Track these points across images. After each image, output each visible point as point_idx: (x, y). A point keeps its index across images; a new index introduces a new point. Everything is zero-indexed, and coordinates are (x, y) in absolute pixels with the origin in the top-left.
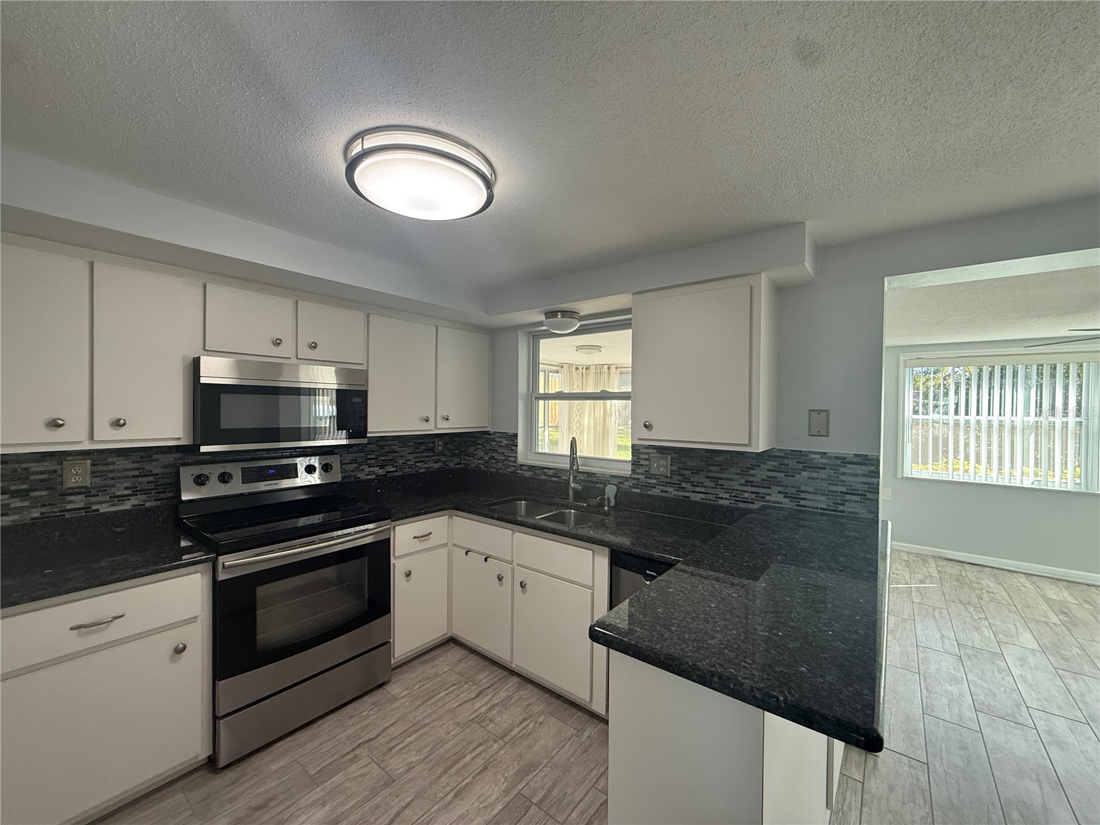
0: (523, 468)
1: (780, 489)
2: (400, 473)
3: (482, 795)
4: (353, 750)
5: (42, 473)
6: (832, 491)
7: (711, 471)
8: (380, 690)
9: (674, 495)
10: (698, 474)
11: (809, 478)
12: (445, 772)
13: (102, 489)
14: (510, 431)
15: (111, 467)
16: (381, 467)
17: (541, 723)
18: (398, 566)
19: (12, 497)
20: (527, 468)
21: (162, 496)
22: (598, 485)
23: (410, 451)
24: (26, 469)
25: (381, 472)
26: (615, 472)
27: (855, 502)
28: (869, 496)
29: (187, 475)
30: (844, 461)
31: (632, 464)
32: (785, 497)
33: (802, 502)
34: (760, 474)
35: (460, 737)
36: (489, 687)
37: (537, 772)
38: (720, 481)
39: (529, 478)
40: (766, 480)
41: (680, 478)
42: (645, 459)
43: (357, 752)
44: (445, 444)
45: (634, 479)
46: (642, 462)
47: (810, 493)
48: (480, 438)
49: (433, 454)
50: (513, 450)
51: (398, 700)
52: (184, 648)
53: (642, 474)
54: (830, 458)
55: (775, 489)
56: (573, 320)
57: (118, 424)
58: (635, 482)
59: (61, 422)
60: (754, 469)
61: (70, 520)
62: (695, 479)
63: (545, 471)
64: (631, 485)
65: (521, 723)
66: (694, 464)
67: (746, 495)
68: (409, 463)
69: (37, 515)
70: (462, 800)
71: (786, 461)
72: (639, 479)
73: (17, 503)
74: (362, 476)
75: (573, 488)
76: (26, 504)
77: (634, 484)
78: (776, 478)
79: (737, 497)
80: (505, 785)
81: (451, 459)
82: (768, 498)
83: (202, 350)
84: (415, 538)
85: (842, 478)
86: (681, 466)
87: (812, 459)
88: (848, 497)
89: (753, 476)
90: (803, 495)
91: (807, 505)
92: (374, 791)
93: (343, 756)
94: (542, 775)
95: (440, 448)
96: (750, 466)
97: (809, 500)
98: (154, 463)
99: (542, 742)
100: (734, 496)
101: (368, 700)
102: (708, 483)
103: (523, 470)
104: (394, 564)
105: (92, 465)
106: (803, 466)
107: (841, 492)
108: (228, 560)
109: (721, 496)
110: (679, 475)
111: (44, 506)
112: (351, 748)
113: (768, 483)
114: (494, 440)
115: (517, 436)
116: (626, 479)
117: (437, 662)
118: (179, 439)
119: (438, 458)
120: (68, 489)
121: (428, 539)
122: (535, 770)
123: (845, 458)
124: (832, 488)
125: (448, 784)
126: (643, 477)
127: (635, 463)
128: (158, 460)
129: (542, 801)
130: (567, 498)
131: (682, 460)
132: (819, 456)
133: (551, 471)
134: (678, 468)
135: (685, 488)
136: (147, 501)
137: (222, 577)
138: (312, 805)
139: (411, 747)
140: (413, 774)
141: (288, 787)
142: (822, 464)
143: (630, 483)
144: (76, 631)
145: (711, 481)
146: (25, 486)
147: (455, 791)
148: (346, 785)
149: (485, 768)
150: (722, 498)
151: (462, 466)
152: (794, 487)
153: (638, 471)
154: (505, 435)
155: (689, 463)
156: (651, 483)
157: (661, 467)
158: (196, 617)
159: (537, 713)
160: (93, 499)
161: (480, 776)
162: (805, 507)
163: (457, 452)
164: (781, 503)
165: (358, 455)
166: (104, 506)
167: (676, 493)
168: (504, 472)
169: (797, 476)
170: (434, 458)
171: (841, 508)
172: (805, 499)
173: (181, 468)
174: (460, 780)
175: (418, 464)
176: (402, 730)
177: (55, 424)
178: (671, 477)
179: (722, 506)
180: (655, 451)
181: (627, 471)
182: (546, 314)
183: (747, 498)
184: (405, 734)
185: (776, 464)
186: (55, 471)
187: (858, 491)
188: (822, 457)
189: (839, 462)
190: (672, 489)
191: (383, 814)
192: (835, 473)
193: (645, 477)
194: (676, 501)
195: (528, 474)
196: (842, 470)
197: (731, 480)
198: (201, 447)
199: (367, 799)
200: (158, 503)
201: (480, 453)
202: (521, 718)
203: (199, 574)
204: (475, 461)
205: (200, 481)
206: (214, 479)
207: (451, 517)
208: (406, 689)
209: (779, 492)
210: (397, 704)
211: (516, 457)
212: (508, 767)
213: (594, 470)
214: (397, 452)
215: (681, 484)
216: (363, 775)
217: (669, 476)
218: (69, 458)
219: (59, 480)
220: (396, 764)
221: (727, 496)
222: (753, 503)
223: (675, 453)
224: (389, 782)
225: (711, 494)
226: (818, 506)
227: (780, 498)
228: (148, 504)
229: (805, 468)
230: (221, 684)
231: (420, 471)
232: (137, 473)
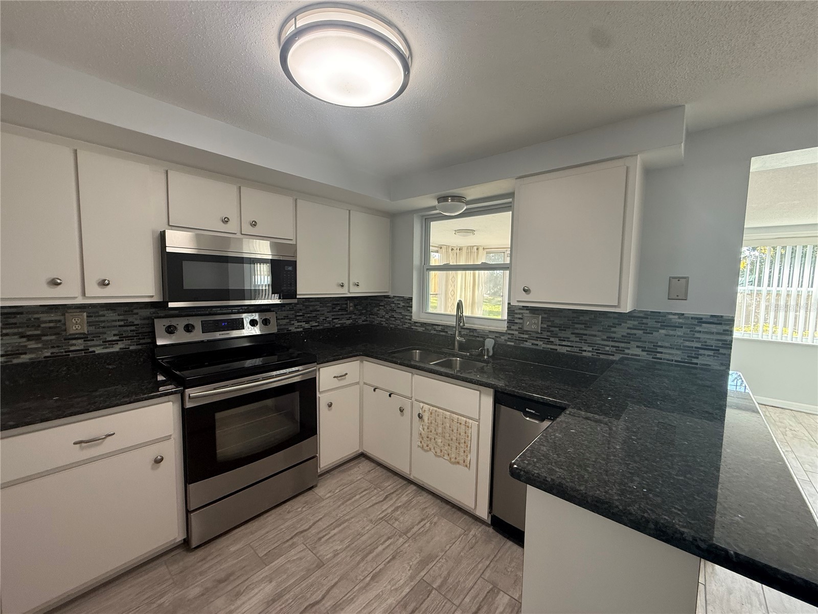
0: (417, 324)
1: (639, 344)
2: (321, 327)
3: (393, 579)
4: (292, 538)
5: (50, 322)
6: (689, 347)
7: (577, 329)
8: (310, 492)
9: (543, 348)
10: (565, 330)
11: (666, 335)
12: (363, 559)
13: (97, 336)
14: (407, 296)
15: (102, 319)
16: (307, 322)
17: (435, 523)
18: (322, 399)
19: (29, 340)
20: (419, 325)
21: (142, 341)
22: (478, 339)
23: (328, 310)
24: (38, 319)
25: (307, 326)
26: (493, 329)
27: (709, 356)
28: (722, 351)
29: (160, 325)
30: (700, 321)
31: (508, 322)
32: (642, 351)
33: (659, 355)
34: (620, 331)
35: (373, 531)
36: (393, 493)
37: (434, 562)
38: (584, 336)
39: (422, 332)
40: (626, 337)
41: (549, 334)
42: (519, 318)
43: (295, 540)
44: (355, 305)
45: (509, 334)
46: (517, 321)
47: (666, 347)
48: (382, 301)
49: (346, 313)
50: (409, 310)
51: (323, 500)
52: (162, 459)
53: (516, 330)
54: (687, 318)
55: (634, 344)
56: (462, 204)
57: (103, 284)
58: (510, 337)
59: (59, 281)
60: (615, 327)
61: (73, 359)
62: (562, 334)
63: (434, 327)
64: (507, 338)
65: (420, 522)
66: (562, 322)
67: (607, 348)
68: (328, 319)
69: (49, 354)
70: (377, 582)
71: (645, 321)
72: (513, 334)
73: (32, 345)
74: (293, 329)
75: (458, 341)
76: (40, 345)
77: (509, 338)
78: (635, 334)
79: (599, 350)
80: (411, 571)
81: (360, 317)
82: (627, 351)
83: (167, 226)
84: (335, 377)
85: (697, 335)
86: (550, 324)
87: (670, 319)
88: (701, 352)
89: (615, 332)
90: (659, 350)
91: (663, 357)
92: (309, 572)
93: (285, 543)
94: (439, 565)
95: (351, 308)
96: (612, 325)
97: (665, 353)
98: (135, 316)
99: (437, 538)
100: (596, 350)
101: (301, 499)
102: (573, 338)
103: (417, 326)
104: (319, 397)
105: (87, 316)
106: (661, 325)
107: (696, 348)
108: (193, 392)
109: (584, 349)
110: (548, 331)
111: (53, 347)
112: (290, 537)
113: (627, 339)
114: (393, 302)
115: (412, 300)
116: (502, 334)
117: (352, 472)
118: (152, 297)
119: (350, 316)
120: (70, 335)
121: (345, 378)
122: (433, 561)
123: (701, 319)
124: (687, 344)
125: (365, 569)
126: (517, 333)
127: (511, 322)
128: (137, 314)
129: (440, 586)
130: (454, 349)
131: (552, 319)
132: (676, 317)
133: (440, 327)
134: (547, 326)
135: (553, 342)
136: (131, 345)
137: (189, 405)
138: (262, 580)
139: (336, 538)
140: (338, 559)
141: (244, 565)
142: (679, 323)
143: (506, 337)
144: (78, 445)
145: (576, 337)
146: (38, 332)
147: (371, 575)
148: (288, 566)
149: (394, 558)
150: (585, 351)
151: (368, 322)
152: (652, 342)
153: (513, 327)
154: (402, 299)
155: (558, 321)
156: (523, 338)
157: (533, 324)
158: (171, 435)
159: (432, 515)
160: (89, 343)
161: (390, 564)
162: (661, 359)
163: (364, 311)
164: (639, 356)
165: (290, 312)
166: (98, 348)
167: (545, 346)
168: (401, 327)
169: (654, 333)
170: (346, 316)
171: (695, 361)
172: (661, 353)
173: (155, 320)
174: (375, 566)
175: (334, 321)
176: (328, 524)
177: (54, 283)
178: (541, 333)
179: (585, 357)
180: (528, 312)
181: (503, 327)
182: (438, 199)
183: (609, 351)
184: (331, 527)
185: (636, 323)
186: (60, 321)
187: (712, 346)
188: (679, 318)
189: (696, 322)
190: (541, 343)
191: (317, 591)
192: (690, 331)
193: (519, 333)
194: (545, 352)
195: (421, 329)
196: (698, 329)
197: (595, 336)
198: (169, 303)
199: (304, 578)
200: (140, 347)
201: (382, 313)
202: (419, 519)
203: (171, 403)
204: (378, 319)
205: (170, 330)
206: (181, 328)
207: (362, 361)
208: (330, 492)
209: (638, 347)
210: (323, 504)
211: (411, 316)
212: (412, 557)
213: (475, 327)
214: (319, 311)
215: (549, 339)
216: (301, 559)
217: (539, 331)
218: (69, 311)
219: (63, 328)
220: (326, 551)
221: (590, 349)
222: (613, 355)
223: (545, 313)
224: (320, 565)
225: (576, 347)
226: (673, 359)
227: (638, 351)
228: (132, 348)
229: (663, 327)
230: (191, 486)
231: (336, 326)
232: (122, 323)
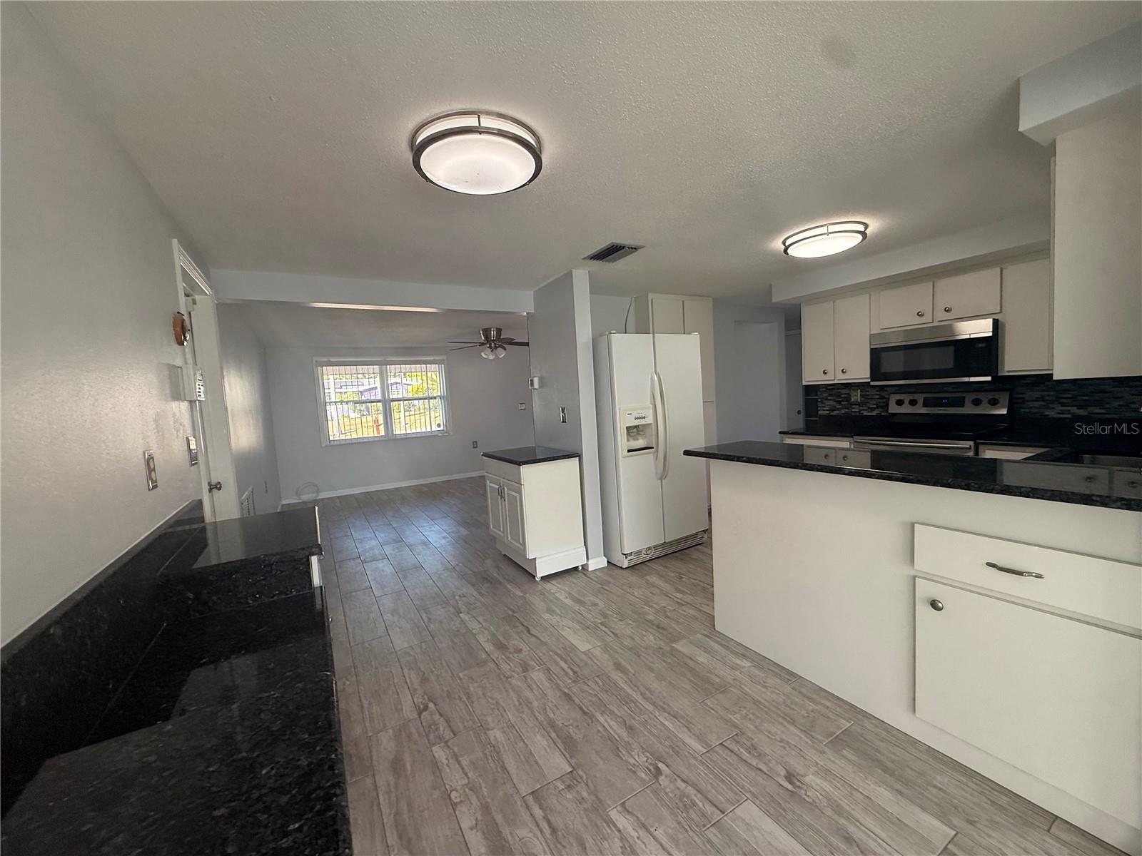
5: (845, 394)
13: (865, 404)
15: (867, 393)
19: (837, 403)
29: (894, 398)
57: (844, 372)
73: (838, 406)
76: (841, 407)
83: (879, 330)
105: (860, 391)
111: (846, 408)
120: (854, 402)
160: (861, 408)
166: (866, 412)
173: (891, 395)
177: (825, 373)
186: (848, 394)
205: (899, 403)
206: (906, 402)
219: (850, 398)
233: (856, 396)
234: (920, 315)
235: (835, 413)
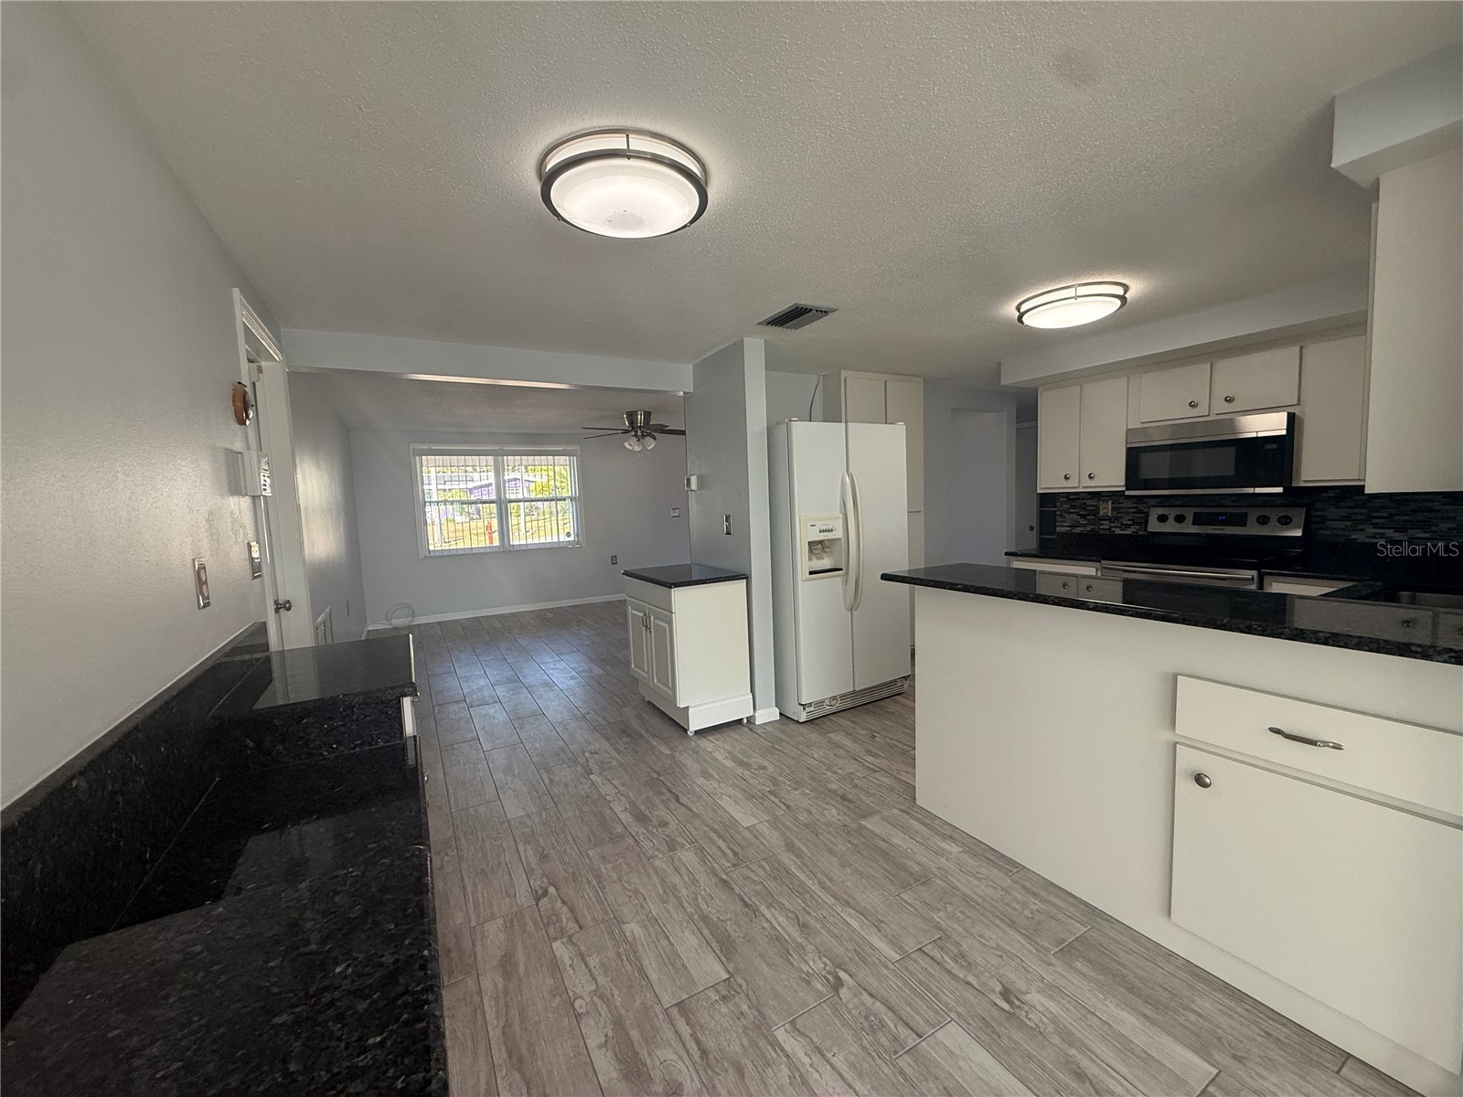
5: (1092, 506)
13: (1117, 519)
15: (1120, 505)
19: (1081, 518)
29: (1155, 513)
57: (1091, 476)
59: (1068, 476)
69: (1089, 529)
73: (1082, 521)
76: (1086, 522)
105: (1112, 503)
111: (1091, 524)
120: (1103, 517)
128: (1146, 502)
160: (1113, 525)
166: (1118, 529)
173: (1151, 508)
177: (1066, 477)
186: (1096, 506)
205: (1162, 519)
206: (1171, 518)
219: (1098, 511)
228: (1140, 533)
232: (1134, 510)
233: (1106, 509)
234: (1192, 405)
235: (1078, 530)
